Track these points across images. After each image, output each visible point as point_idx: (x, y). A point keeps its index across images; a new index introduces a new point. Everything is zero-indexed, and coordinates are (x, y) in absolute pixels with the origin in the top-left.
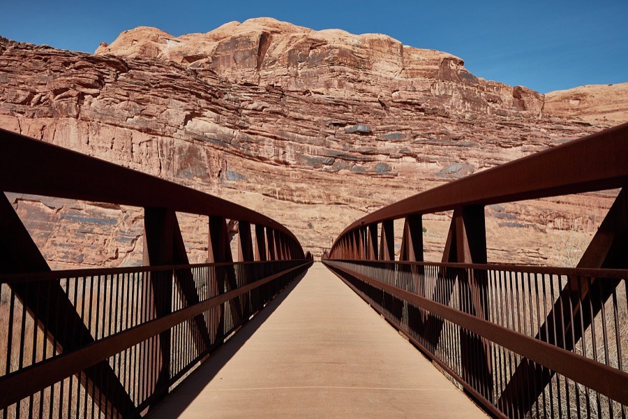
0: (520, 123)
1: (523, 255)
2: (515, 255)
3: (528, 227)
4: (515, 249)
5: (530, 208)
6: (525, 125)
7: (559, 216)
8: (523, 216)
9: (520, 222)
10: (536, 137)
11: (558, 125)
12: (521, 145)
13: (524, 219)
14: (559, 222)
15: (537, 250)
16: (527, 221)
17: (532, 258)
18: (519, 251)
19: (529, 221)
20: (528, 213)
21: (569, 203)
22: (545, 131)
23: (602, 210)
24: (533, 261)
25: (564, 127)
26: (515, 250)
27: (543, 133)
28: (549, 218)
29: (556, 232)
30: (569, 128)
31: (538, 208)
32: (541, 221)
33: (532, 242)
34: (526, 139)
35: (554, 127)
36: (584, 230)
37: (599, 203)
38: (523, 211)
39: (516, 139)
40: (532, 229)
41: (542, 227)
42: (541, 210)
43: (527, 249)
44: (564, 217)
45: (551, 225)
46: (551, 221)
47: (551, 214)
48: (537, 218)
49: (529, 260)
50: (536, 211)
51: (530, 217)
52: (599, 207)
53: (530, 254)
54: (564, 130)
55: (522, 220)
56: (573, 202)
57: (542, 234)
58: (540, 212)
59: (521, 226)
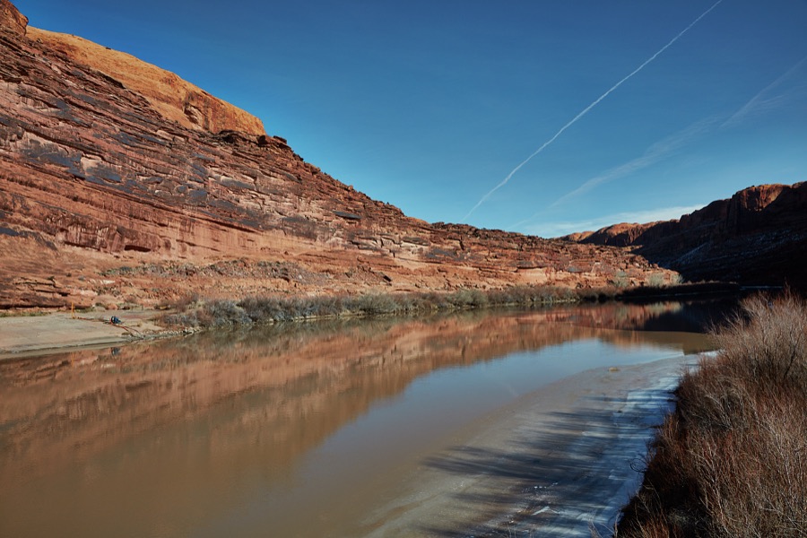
0: (15, 41)
1: (26, 289)
2: (11, 288)
3: (26, 237)
4: (9, 276)
5: (31, 203)
6: (24, 48)
7: (75, 223)
8: (17, 216)
9: (11, 226)
10: (45, 75)
11: (78, 70)
12: (18, 81)
13: (19, 221)
14: (74, 232)
15: (51, 279)
16: (24, 224)
17: (42, 294)
18: (16, 280)
19: (27, 226)
20: (26, 211)
21: (92, 203)
22: (59, 72)
23: (134, 220)
24: (45, 299)
25: (87, 77)
26: (9, 280)
27: (55, 72)
28: (60, 224)
29: (68, 249)
30: (93, 79)
31: (44, 205)
32: (48, 226)
33: (37, 265)
34: (27, 75)
35: (71, 70)
36: (109, 247)
37: (131, 209)
38: (19, 206)
39: (10, 69)
40: (33, 242)
41: (49, 238)
42: (49, 207)
43: (32, 278)
44: (83, 225)
45: (61, 237)
46: (62, 230)
47: (64, 217)
48: (41, 222)
49: (38, 298)
50: (41, 210)
51: (29, 219)
52: (131, 216)
53: (38, 288)
54: (86, 82)
55: (15, 222)
56: (98, 202)
57: (49, 251)
58: (46, 212)
59: (13, 233)
